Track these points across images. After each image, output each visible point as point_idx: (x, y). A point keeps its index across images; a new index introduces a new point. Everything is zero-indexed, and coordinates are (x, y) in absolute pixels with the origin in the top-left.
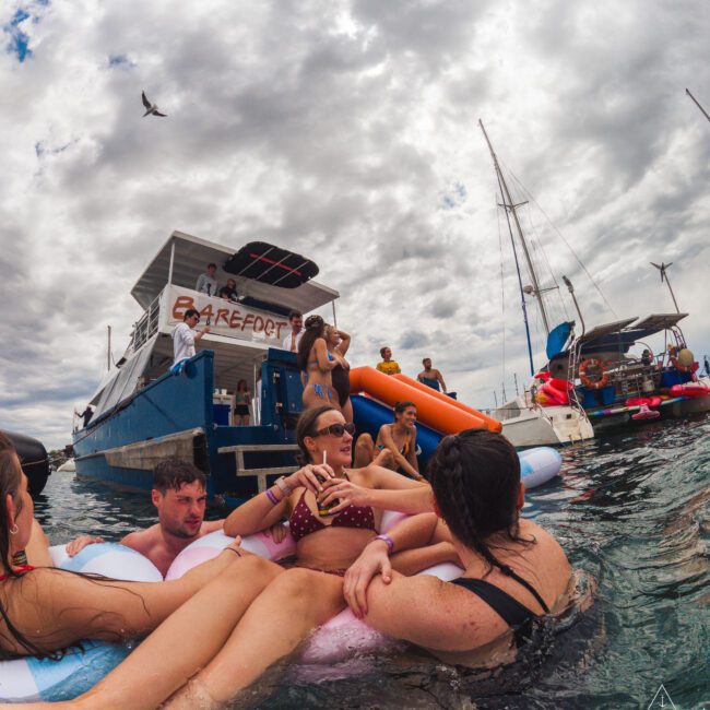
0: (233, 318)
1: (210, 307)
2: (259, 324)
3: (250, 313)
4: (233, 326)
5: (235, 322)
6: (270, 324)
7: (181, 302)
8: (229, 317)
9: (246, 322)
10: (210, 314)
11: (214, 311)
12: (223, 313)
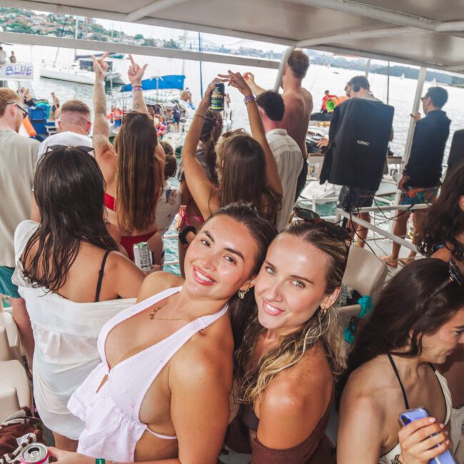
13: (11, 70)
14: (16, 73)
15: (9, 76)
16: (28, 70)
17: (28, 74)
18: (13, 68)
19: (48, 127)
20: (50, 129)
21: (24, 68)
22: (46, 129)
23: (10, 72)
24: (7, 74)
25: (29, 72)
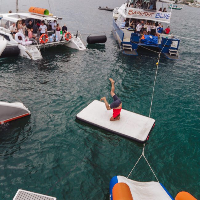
0: (141, 13)
1: (136, 11)
2: (147, 14)
3: (145, 12)
4: (140, 15)
5: (141, 14)
6: (150, 14)
7: (130, 11)
8: (140, 13)
9: (144, 14)
10: (136, 13)
11: (137, 12)
12: (139, 12)
13: (159, 15)
14: (161, 17)
15: (156, 18)
16: (167, 17)
17: (167, 18)
18: (160, 14)
19: (170, 50)
20: (171, 51)
21: (166, 15)
22: (169, 51)
23: (158, 16)
24: (156, 17)
25: (168, 18)
